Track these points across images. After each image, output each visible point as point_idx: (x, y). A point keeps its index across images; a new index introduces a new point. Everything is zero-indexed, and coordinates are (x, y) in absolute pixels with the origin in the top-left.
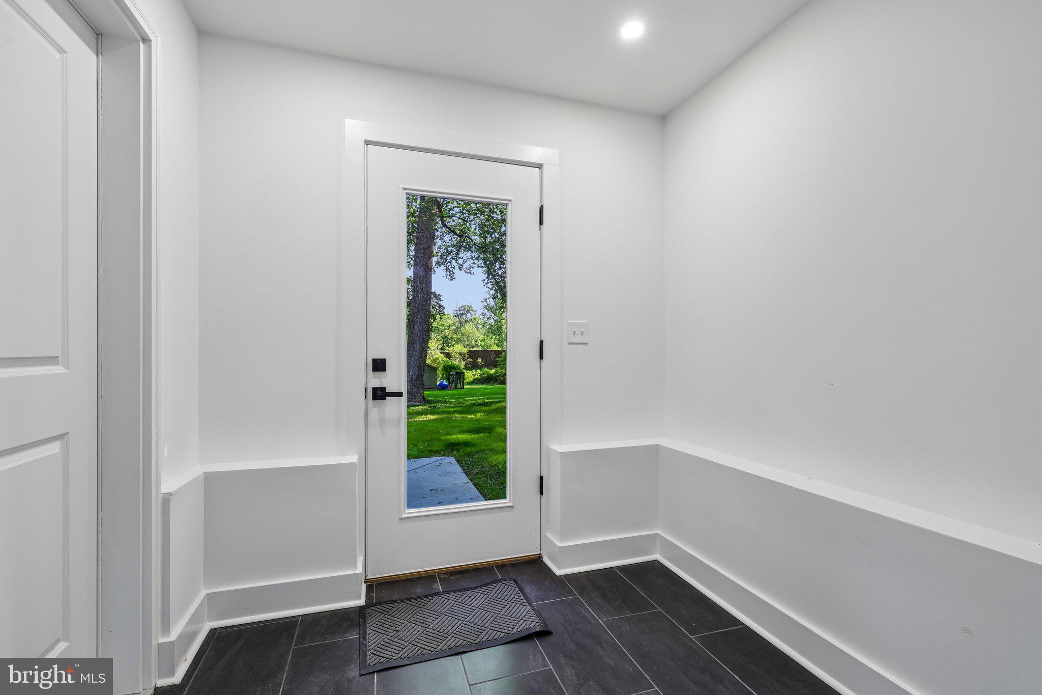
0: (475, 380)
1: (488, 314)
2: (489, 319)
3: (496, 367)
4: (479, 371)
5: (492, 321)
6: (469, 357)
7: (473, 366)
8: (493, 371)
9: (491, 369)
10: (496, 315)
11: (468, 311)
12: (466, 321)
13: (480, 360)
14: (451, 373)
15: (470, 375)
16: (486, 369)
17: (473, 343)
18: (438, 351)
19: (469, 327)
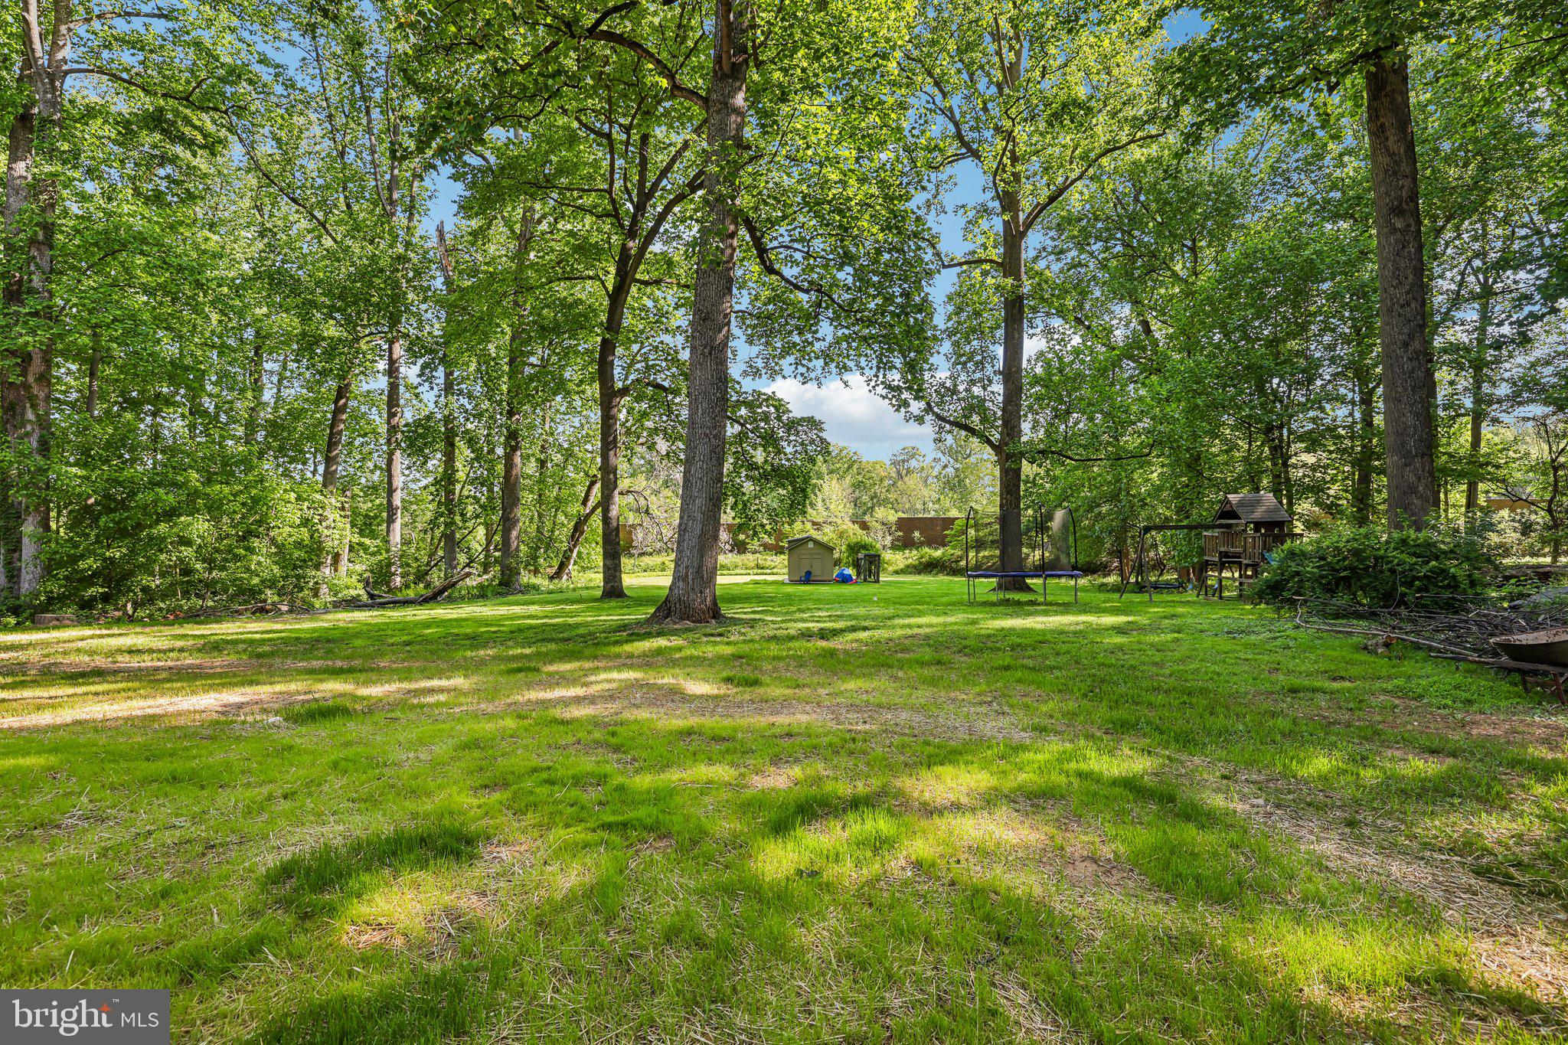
0: (908, 566)
1: (943, 459)
2: (946, 466)
3: (944, 545)
4: (915, 552)
5: (950, 471)
6: (899, 529)
7: (905, 543)
8: (938, 553)
9: (936, 549)
10: (956, 460)
11: (913, 456)
12: (908, 472)
13: (917, 534)
14: (860, 556)
15: (896, 559)
16: (927, 550)
17: (919, 506)
18: (847, 520)
19: (912, 481)
